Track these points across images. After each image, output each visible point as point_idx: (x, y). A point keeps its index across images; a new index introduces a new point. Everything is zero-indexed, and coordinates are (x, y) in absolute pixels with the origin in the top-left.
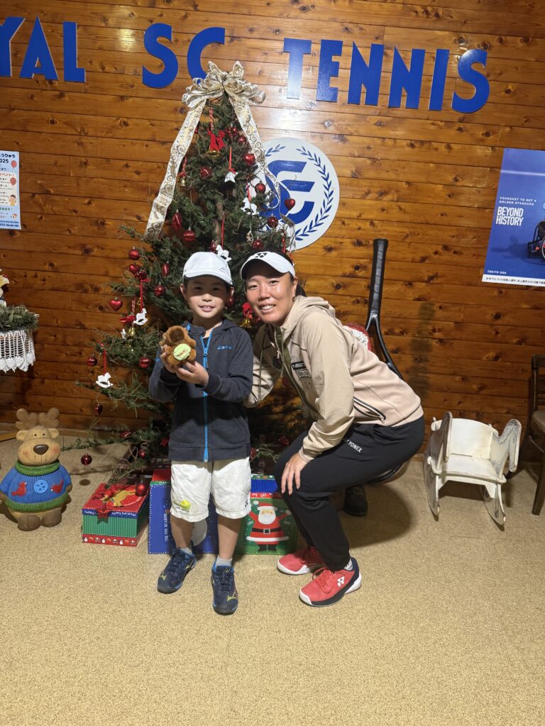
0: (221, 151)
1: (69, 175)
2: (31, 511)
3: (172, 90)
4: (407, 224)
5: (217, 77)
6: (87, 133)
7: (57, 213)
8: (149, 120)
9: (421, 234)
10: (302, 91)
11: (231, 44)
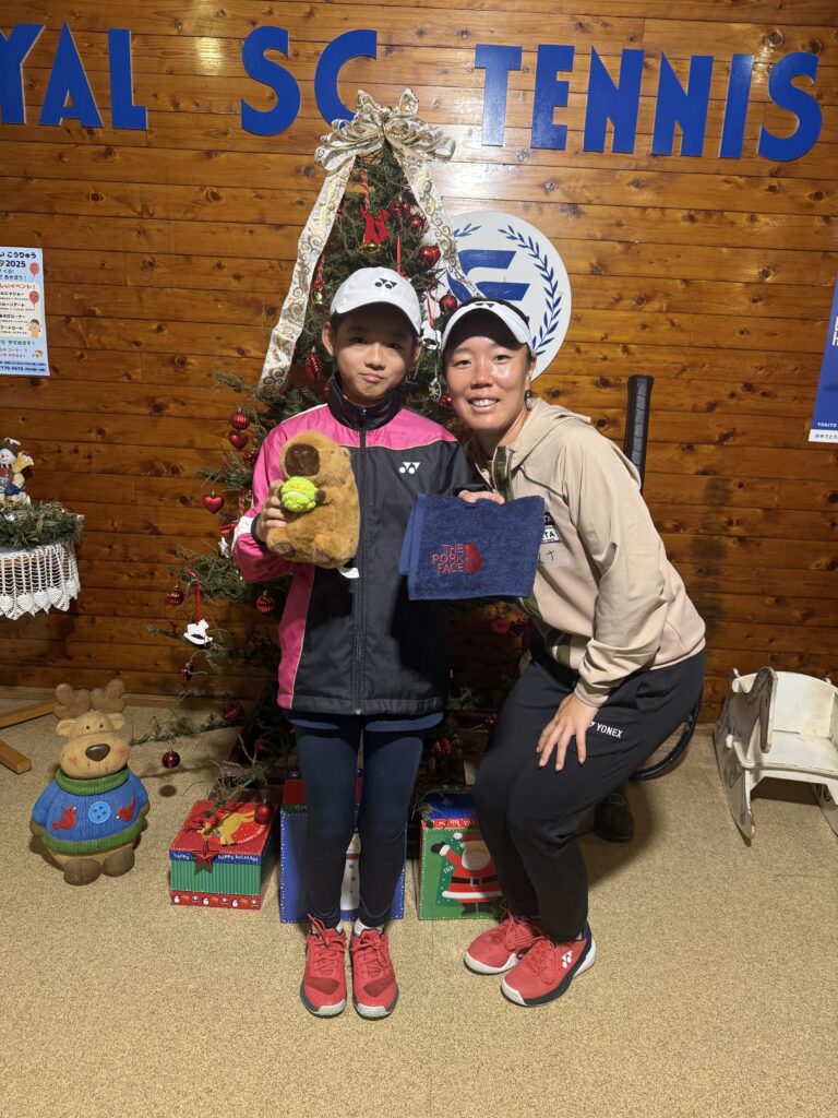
0: (382, 243)
1: (126, 285)
2: (84, 854)
3: (290, 138)
4: (684, 350)
5: (372, 117)
6: (152, 214)
7: (108, 347)
8: (254, 189)
9: (707, 365)
10: (508, 133)
11: (388, 58)
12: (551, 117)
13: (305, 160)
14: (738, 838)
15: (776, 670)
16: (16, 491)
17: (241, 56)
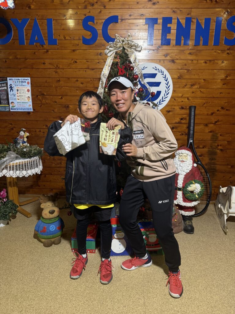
1: (52, 86)
2: (49, 239)
3: (95, 45)
4: (205, 98)
5: (120, 41)
6: (59, 67)
7: (48, 103)
8: (86, 59)
9: (211, 102)
10: (154, 41)
11: (122, 23)
12: (166, 36)
13: (100, 51)
14: (223, 232)
15: (232, 186)
16: (25, 142)
17: (82, 24)
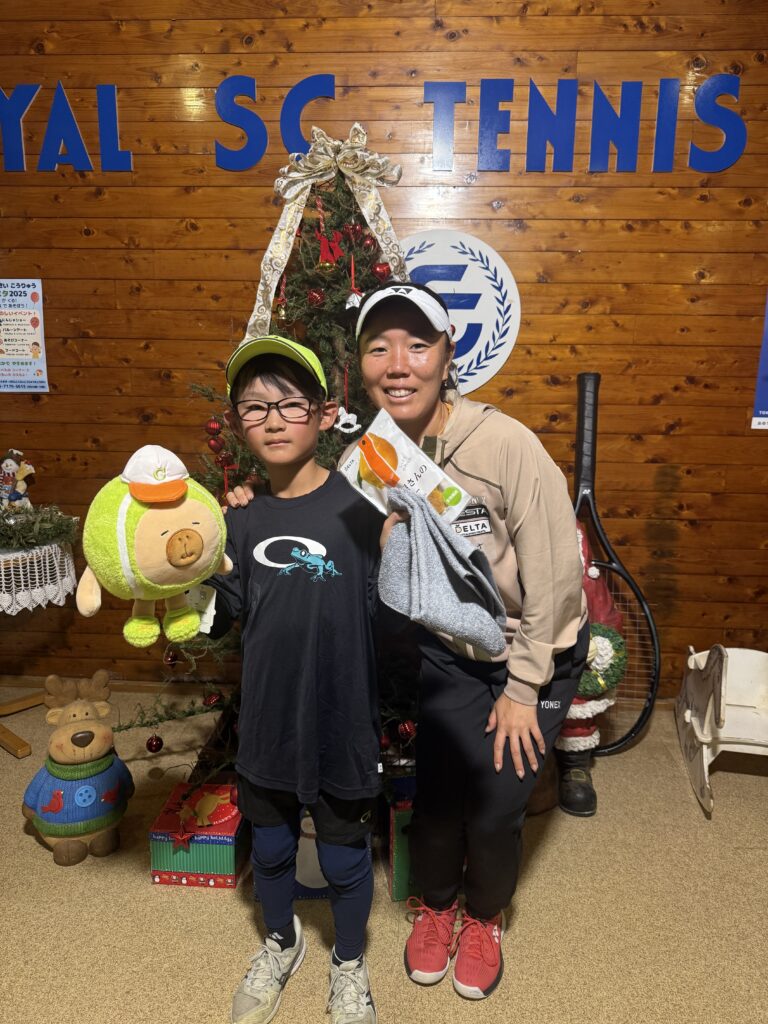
0: (337, 262)
1: (116, 309)
2: (71, 836)
3: (260, 172)
4: (629, 348)
5: (325, 150)
6: (138, 245)
7: (101, 365)
8: (228, 218)
9: (651, 362)
10: (456, 159)
11: (346, 97)
12: (496, 143)
14: (698, 812)
15: (726, 647)
16: (19, 497)
17: (214, 102)
